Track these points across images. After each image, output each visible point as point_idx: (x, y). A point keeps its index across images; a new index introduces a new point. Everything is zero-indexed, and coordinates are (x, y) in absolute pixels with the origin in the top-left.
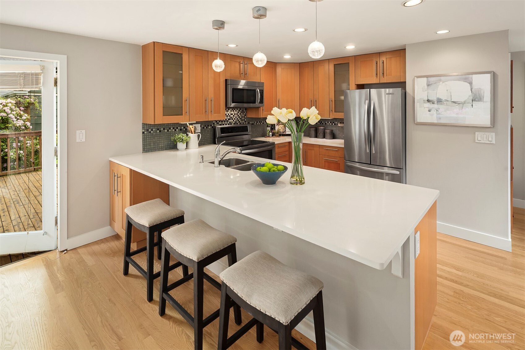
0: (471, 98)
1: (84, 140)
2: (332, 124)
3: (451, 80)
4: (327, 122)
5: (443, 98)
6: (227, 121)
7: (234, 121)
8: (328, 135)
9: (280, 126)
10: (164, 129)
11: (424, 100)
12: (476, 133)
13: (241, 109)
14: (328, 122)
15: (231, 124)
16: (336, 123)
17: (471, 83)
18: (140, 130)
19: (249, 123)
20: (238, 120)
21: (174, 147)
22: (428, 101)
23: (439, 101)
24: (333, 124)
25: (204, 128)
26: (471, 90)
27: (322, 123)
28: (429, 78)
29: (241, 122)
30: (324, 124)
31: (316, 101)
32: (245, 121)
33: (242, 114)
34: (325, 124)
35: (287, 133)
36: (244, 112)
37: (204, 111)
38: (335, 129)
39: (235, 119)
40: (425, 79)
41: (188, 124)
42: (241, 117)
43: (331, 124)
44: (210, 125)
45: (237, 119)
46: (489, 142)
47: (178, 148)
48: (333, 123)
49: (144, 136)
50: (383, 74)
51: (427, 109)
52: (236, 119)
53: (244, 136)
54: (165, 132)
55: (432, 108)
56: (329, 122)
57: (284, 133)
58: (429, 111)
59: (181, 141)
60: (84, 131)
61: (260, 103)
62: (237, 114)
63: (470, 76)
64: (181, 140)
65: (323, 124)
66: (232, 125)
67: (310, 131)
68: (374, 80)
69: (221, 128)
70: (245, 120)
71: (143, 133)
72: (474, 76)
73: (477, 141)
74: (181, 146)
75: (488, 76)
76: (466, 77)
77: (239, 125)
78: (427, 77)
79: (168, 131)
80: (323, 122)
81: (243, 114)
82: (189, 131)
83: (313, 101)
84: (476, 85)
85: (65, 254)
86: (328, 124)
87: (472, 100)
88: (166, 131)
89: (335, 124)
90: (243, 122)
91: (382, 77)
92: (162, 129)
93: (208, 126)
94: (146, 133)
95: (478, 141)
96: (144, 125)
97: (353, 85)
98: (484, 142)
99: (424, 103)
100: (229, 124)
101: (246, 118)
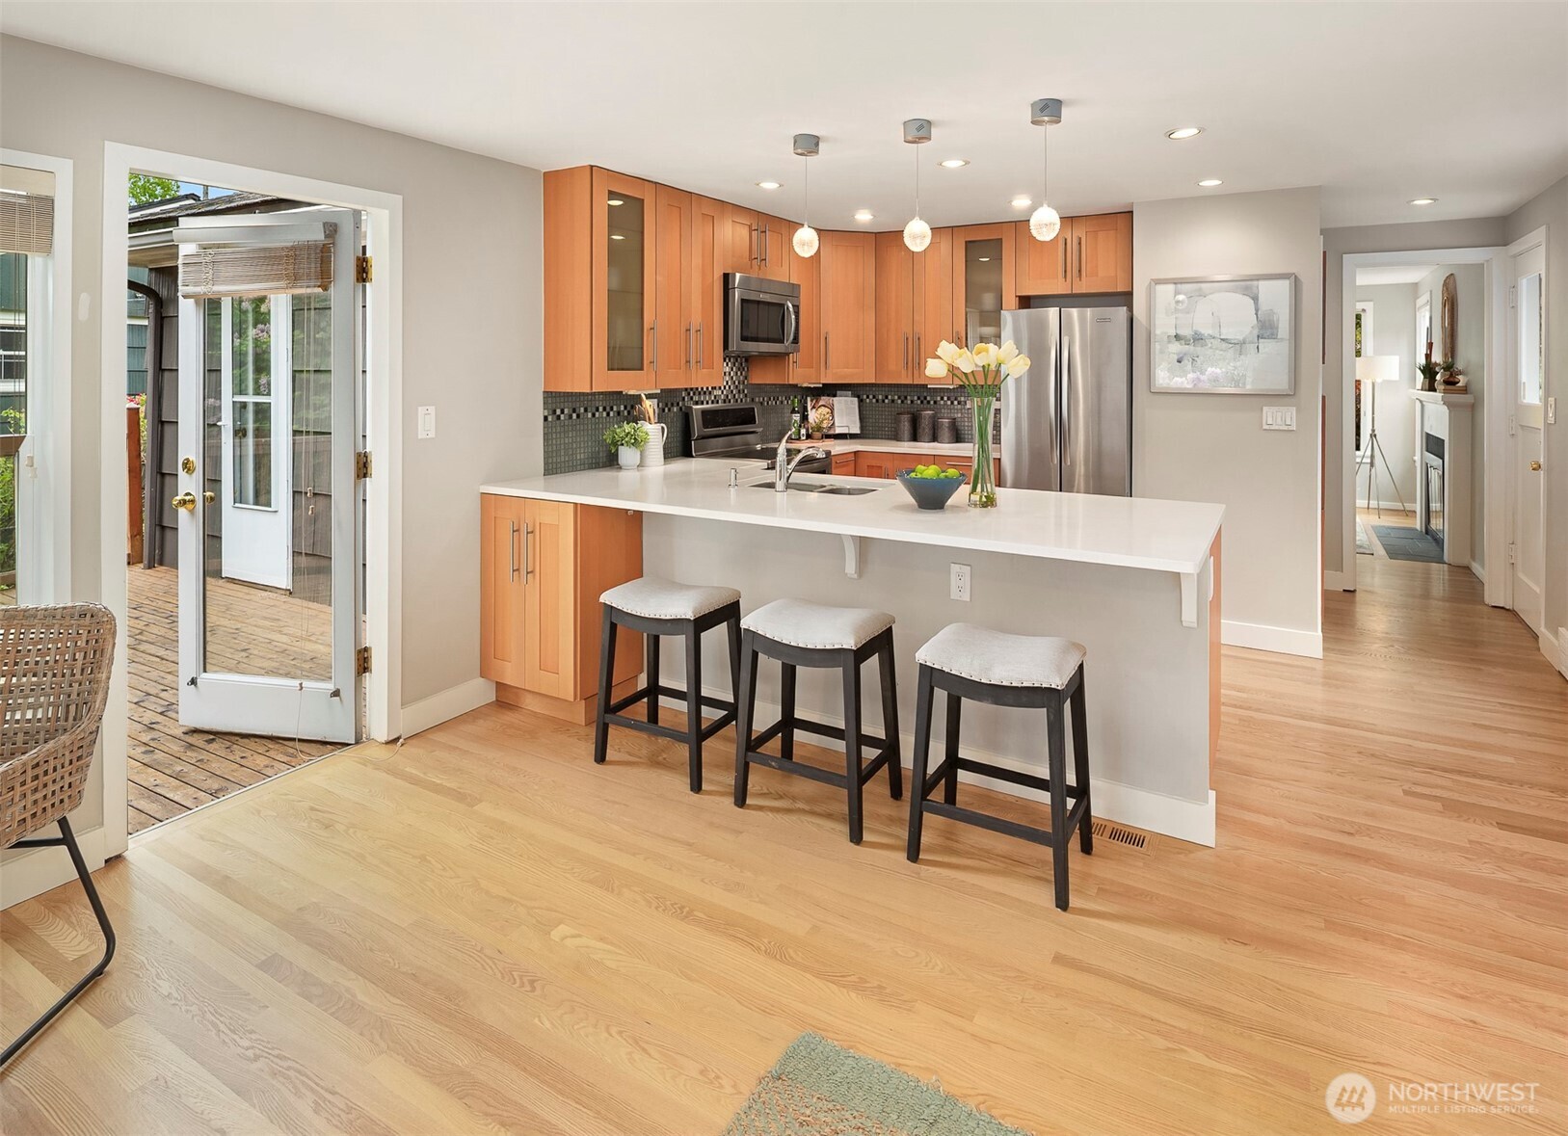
0: (1256, 332)
1: (432, 435)
2: (952, 403)
3: (1220, 291)
4: (939, 398)
5: (1206, 331)
6: (710, 393)
7: (722, 392)
8: (945, 433)
9: (820, 410)
10: (586, 410)
11: (1169, 336)
12: (1265, 409)
13: (737, 360)
14: (942, 399)
15: (718, 402)
16: (962, 399)
17: (1255, 299)
18: (538, 411)
19: (753, 400)
20: (732, 391)
21: (611, 461)
22: (1177, 337)
23: (1198, 339)
24: (956, 403)
25: (664, 410)
26: (1257, 314)
27: (925, 402)
28: (1179, 286)
29: (737, 397)
30: (932, 402)
31: (919, 339)
32: (746, 395)
33: (739, 373)
34: (935, 402)
35: (837, 432)
36: (744, 369)
37: (683, 361)
38: (959, 415)
39: (725, 387)
40: (1171, 287)
41: (644, 397)
42: (737, 383)
43: (949, 403)
44: (675, 404)
45: (730, 387)
46: (1286, 428)
47: (620, 462)
48: (956, 399)
49: (548, 428)
50: (1080, 271)
51: (1176, 357)
52: (727, 387)
53: (749, 436)
54: (587, 418)
55: (1185, 354)
56: (945, 398)
57: (831, 432)
58: (1179, 361)
59: (633, 444)
60: (432, 410)
61: (793, 343)
62: (730, 373)
63: (1255, 283)
64: (633, 441)
65: (929, 402)
66: (720, 405)
67: (900, 422)
68: (1059, 287)
69: (704, 412)
70: (746, 392)
71: (546, 418)
72: (1262, 284)
73: (1265, 427)
74: (627, 455)
75: (1284, 286)
76: (1247, 285)
77: (732, 405)
78: (1176, 282)
79: (594, 415)
80: (928, 398)
81: (741, 374)
82: (645, 416)
83: (910, 340)
84: (1264, 306)
85: (402, 745)
86: (942, 402)
87: (1258, 336)
88: (590, 415)
89: (959, 403)
90: (741, 396)
91: (1076, 280)
92: (582, 410)
93: (672, 405)
94: (550, 418)
95: (1267, 427)
96: (549, 396)
97: (1010, 300)
98: (1277, 428)
99: (1169, 342)
100: (713, 403)
101: (746, 387)
